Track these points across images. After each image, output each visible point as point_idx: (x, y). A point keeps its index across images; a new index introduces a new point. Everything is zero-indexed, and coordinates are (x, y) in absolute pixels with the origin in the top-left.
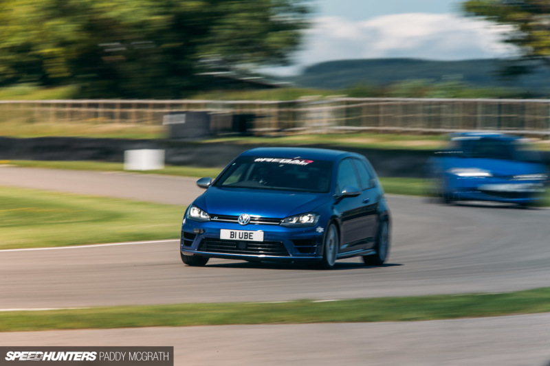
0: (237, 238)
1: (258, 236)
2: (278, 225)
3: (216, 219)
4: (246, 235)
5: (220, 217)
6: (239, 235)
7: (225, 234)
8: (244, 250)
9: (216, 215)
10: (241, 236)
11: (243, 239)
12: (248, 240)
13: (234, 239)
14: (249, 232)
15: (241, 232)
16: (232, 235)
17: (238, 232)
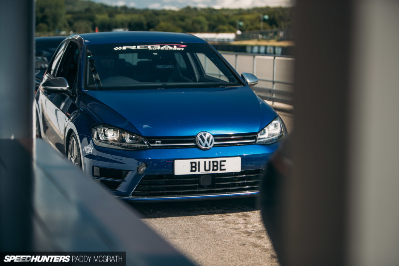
0: (202, 171)
1: (233, 165)
2: (254, 143)
3: (158, 144)
4: (215, 165)
5: (164, 140)
6: (204, 166)
7: (182, 167)
8: (209, 187)
9: (159, 138)
10: (207, 168)
11: (211, 172)
12: (219, 171)
13: (197, 173)
14: (219, 160)
15: (207, 160)
16: (194, 166)
17: (202, 161)
